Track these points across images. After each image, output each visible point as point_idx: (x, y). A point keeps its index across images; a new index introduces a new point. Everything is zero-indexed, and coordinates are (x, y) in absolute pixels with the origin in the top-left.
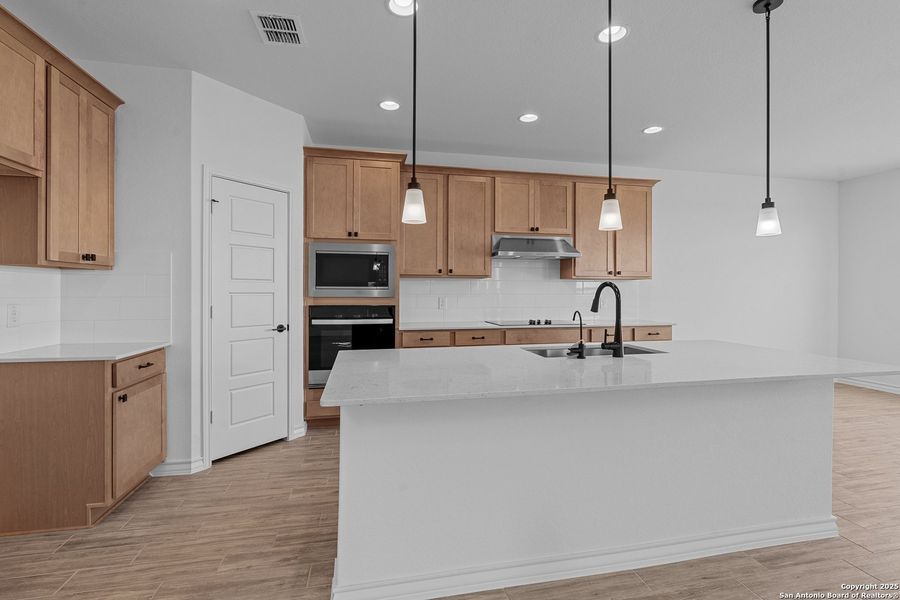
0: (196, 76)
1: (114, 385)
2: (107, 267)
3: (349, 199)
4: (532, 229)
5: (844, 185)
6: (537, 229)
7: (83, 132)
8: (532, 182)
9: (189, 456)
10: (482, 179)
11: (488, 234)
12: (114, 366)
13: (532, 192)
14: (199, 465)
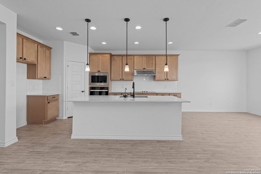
0: (65, 42)
1: (47, 100)
2: (49, 79)
3: (98, 63)
4: (144, 69)
5: (247, 52)
6: (145, 68)
7: (44, 55)
8: (144, 57)
9: (63, 116)
10: (131, 57)
11: (133, 70)
12: (47, 97)
13: (144, 59)
14: (65, 118)
